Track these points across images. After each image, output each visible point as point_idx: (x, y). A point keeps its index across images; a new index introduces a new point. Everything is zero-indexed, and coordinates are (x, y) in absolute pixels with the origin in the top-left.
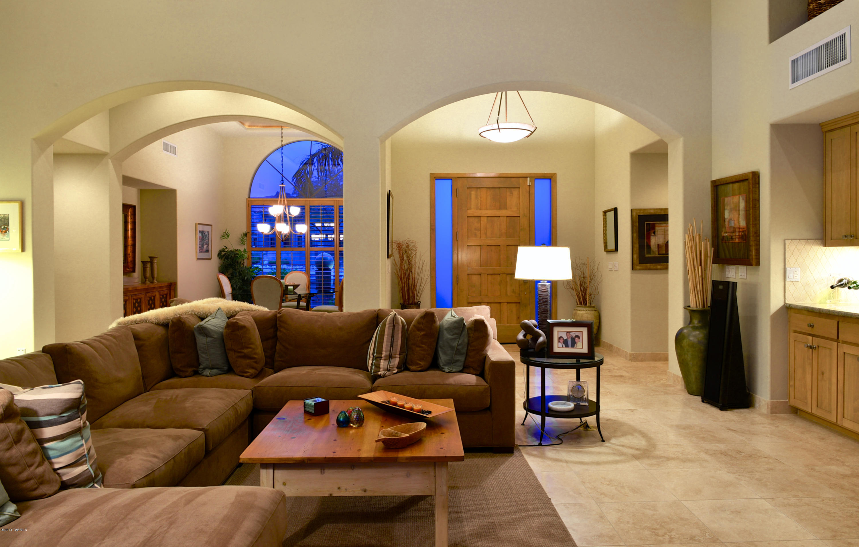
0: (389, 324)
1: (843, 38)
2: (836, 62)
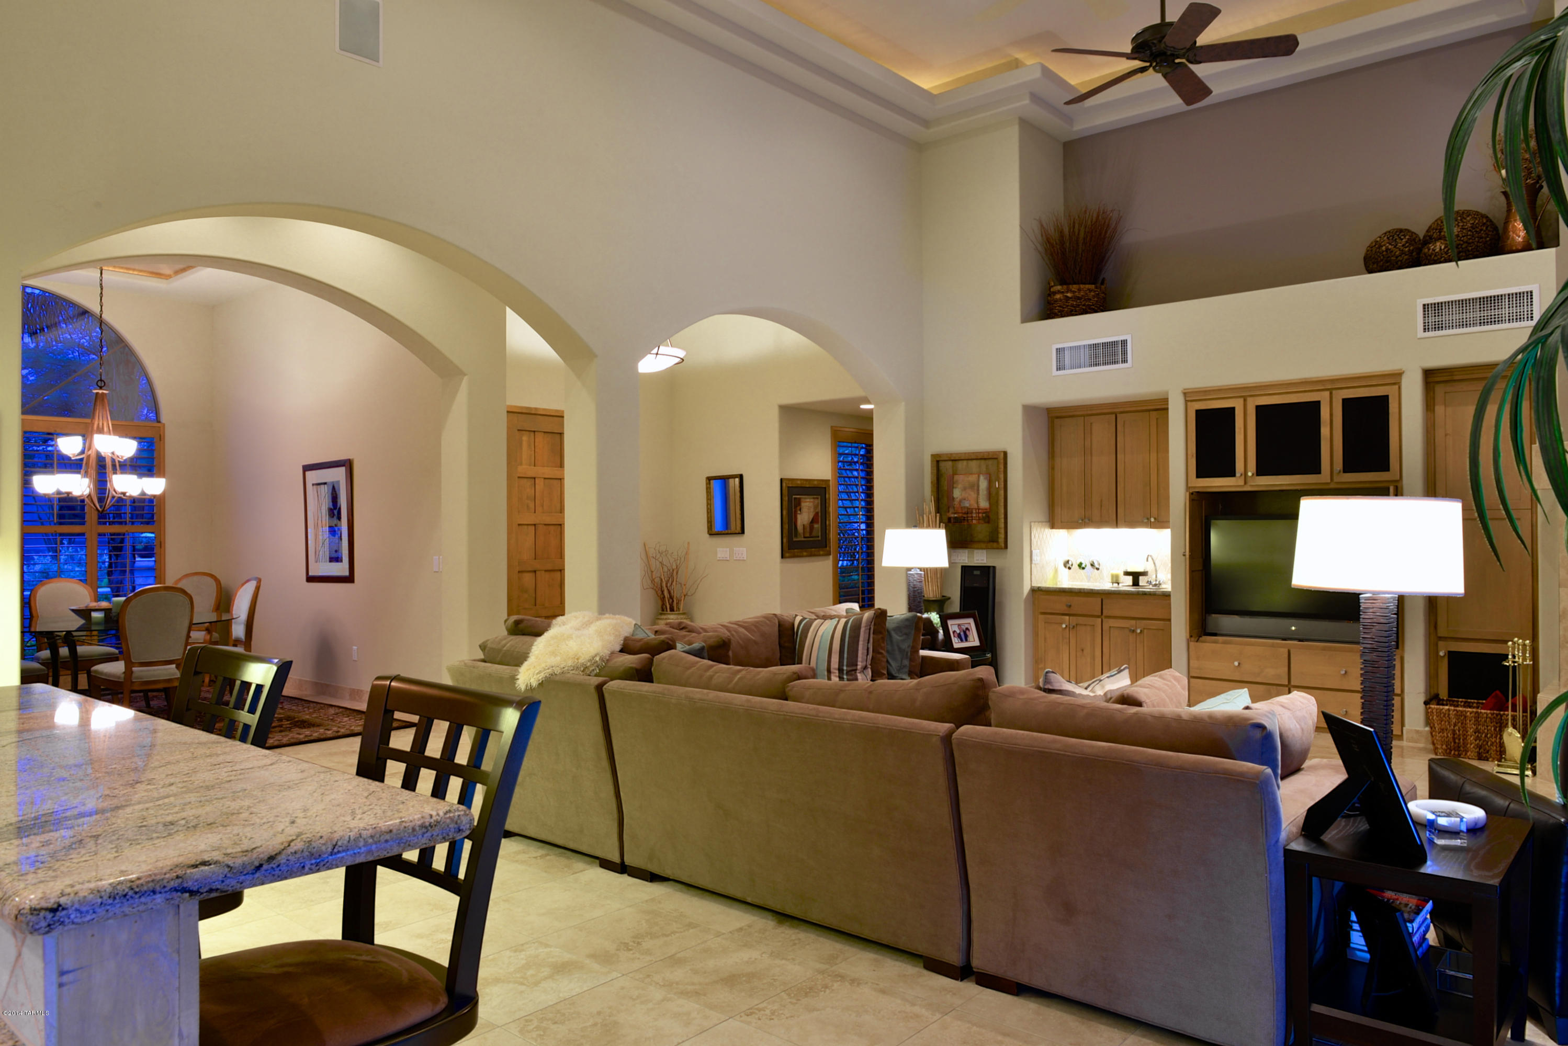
0: (865, 626)
1: (1124, 343)
2: (1115, 362)
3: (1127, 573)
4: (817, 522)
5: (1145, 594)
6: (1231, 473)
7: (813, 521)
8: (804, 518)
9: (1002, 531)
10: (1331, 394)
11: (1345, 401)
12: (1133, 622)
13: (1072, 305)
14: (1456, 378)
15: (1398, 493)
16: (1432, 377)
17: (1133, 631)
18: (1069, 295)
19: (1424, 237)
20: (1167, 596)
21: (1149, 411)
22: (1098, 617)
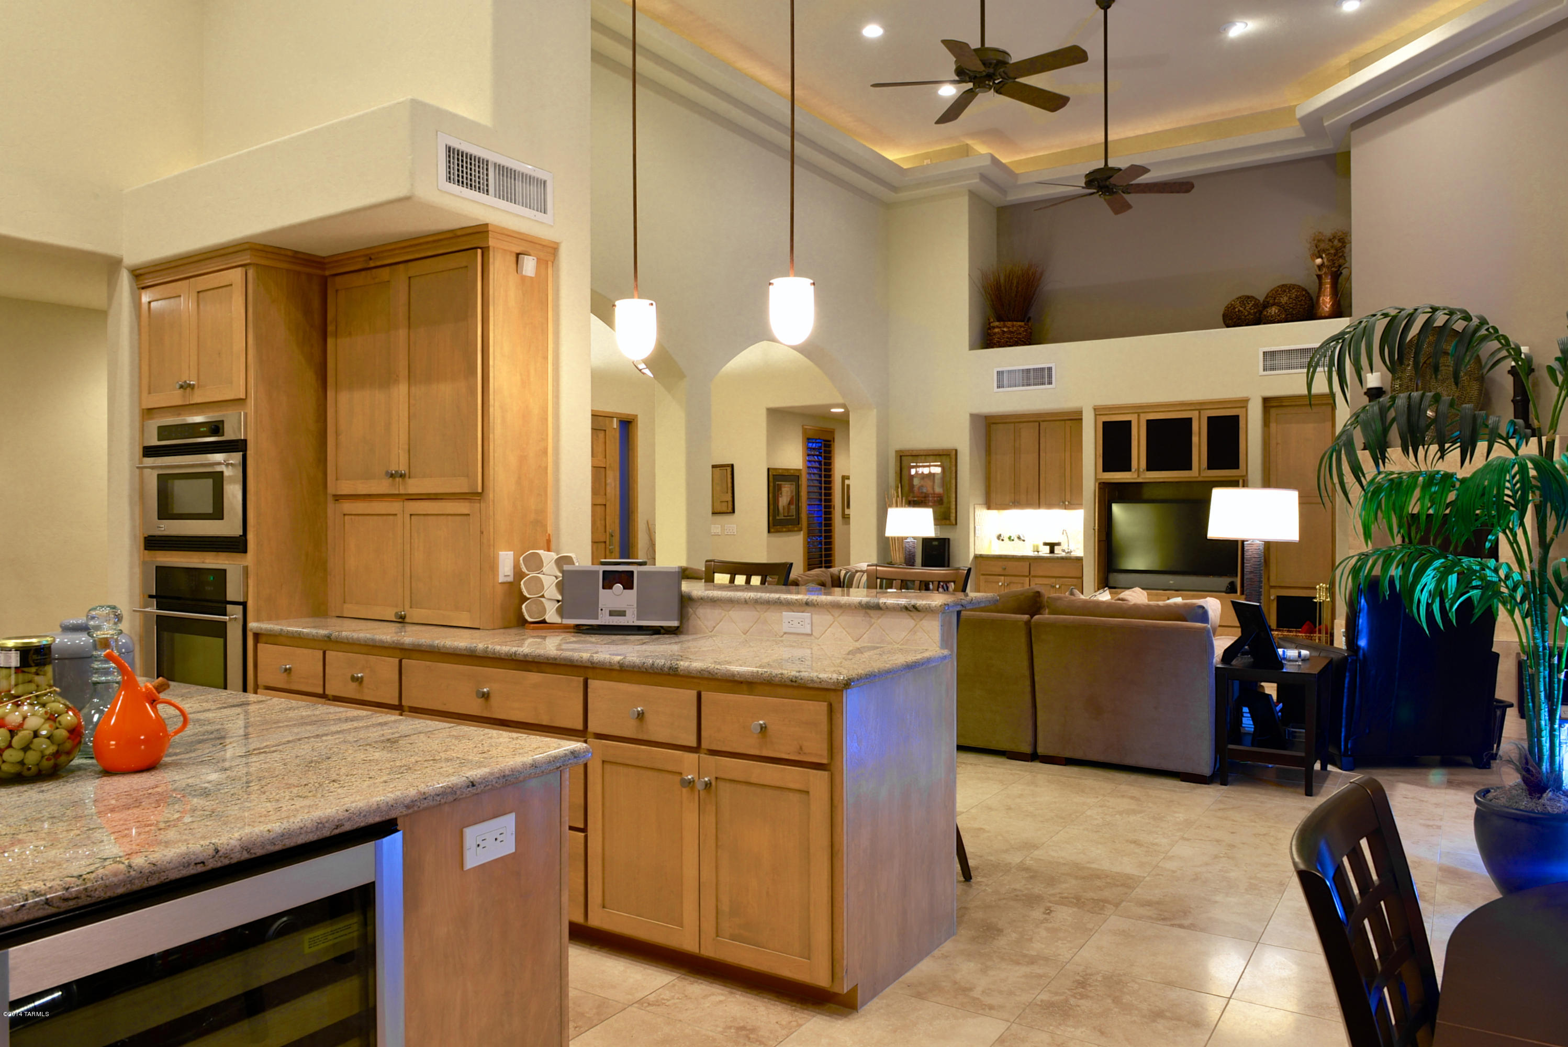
1: (1050, 369)
2: (1043, 384)
3: (1045, 544)
4: (793, 504)
5: (1058, 558)
6: (1128, 469)
7: (790, 503)
8: (783, 501)
9: (954, 511)
10: (1200, 412)
11: (1209, 418)
12: (1054, 580)
13: (1007, 338)
14: (1284, 404)
15: (1245, 485)
16: (1268, 403)
17: (1054, 587)
18: (1005, 329)
19: (1264, 301)
20: (1079, 560)
21: (1065, 420)
22: (1027, 576)
